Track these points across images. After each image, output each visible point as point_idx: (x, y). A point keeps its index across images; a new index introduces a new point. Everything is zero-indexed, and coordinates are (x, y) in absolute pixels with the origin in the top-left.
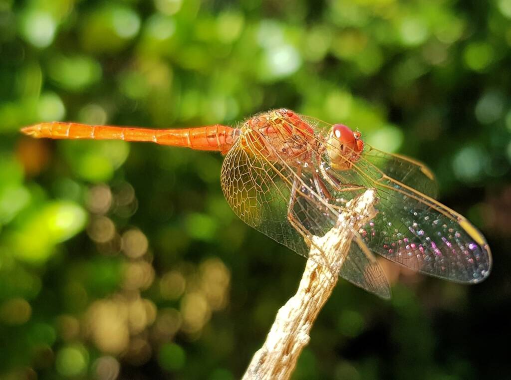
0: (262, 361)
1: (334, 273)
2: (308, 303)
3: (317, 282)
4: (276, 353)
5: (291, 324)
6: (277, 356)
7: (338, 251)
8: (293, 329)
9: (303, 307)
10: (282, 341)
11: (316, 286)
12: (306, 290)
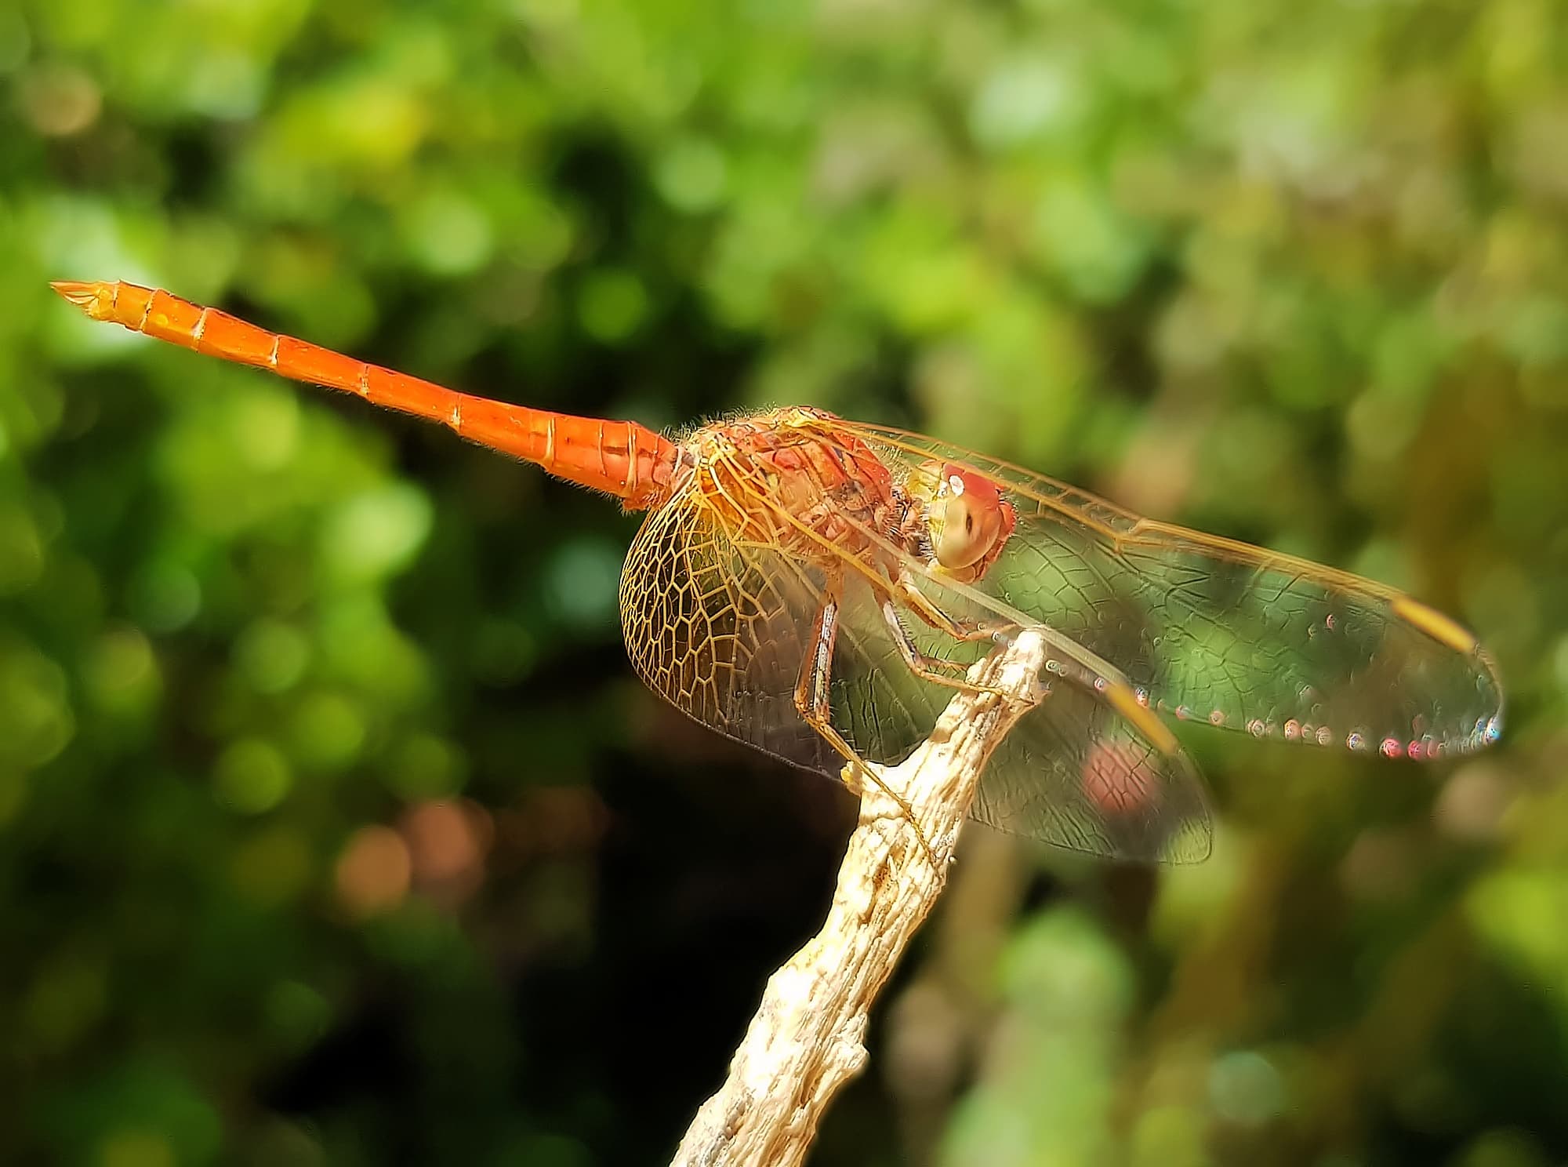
0: (731, 1131)
1: (939, 866)
2: (866, 955)
3: (890, 896)
4: (774, 1102)
5: (819, 1017)
6: (778, 1113)
7: (947, 806)
8: (823, 1033)
9: (850, 968)
10: (792, 1067)
11: (890, 905)
12: (860, 918)
